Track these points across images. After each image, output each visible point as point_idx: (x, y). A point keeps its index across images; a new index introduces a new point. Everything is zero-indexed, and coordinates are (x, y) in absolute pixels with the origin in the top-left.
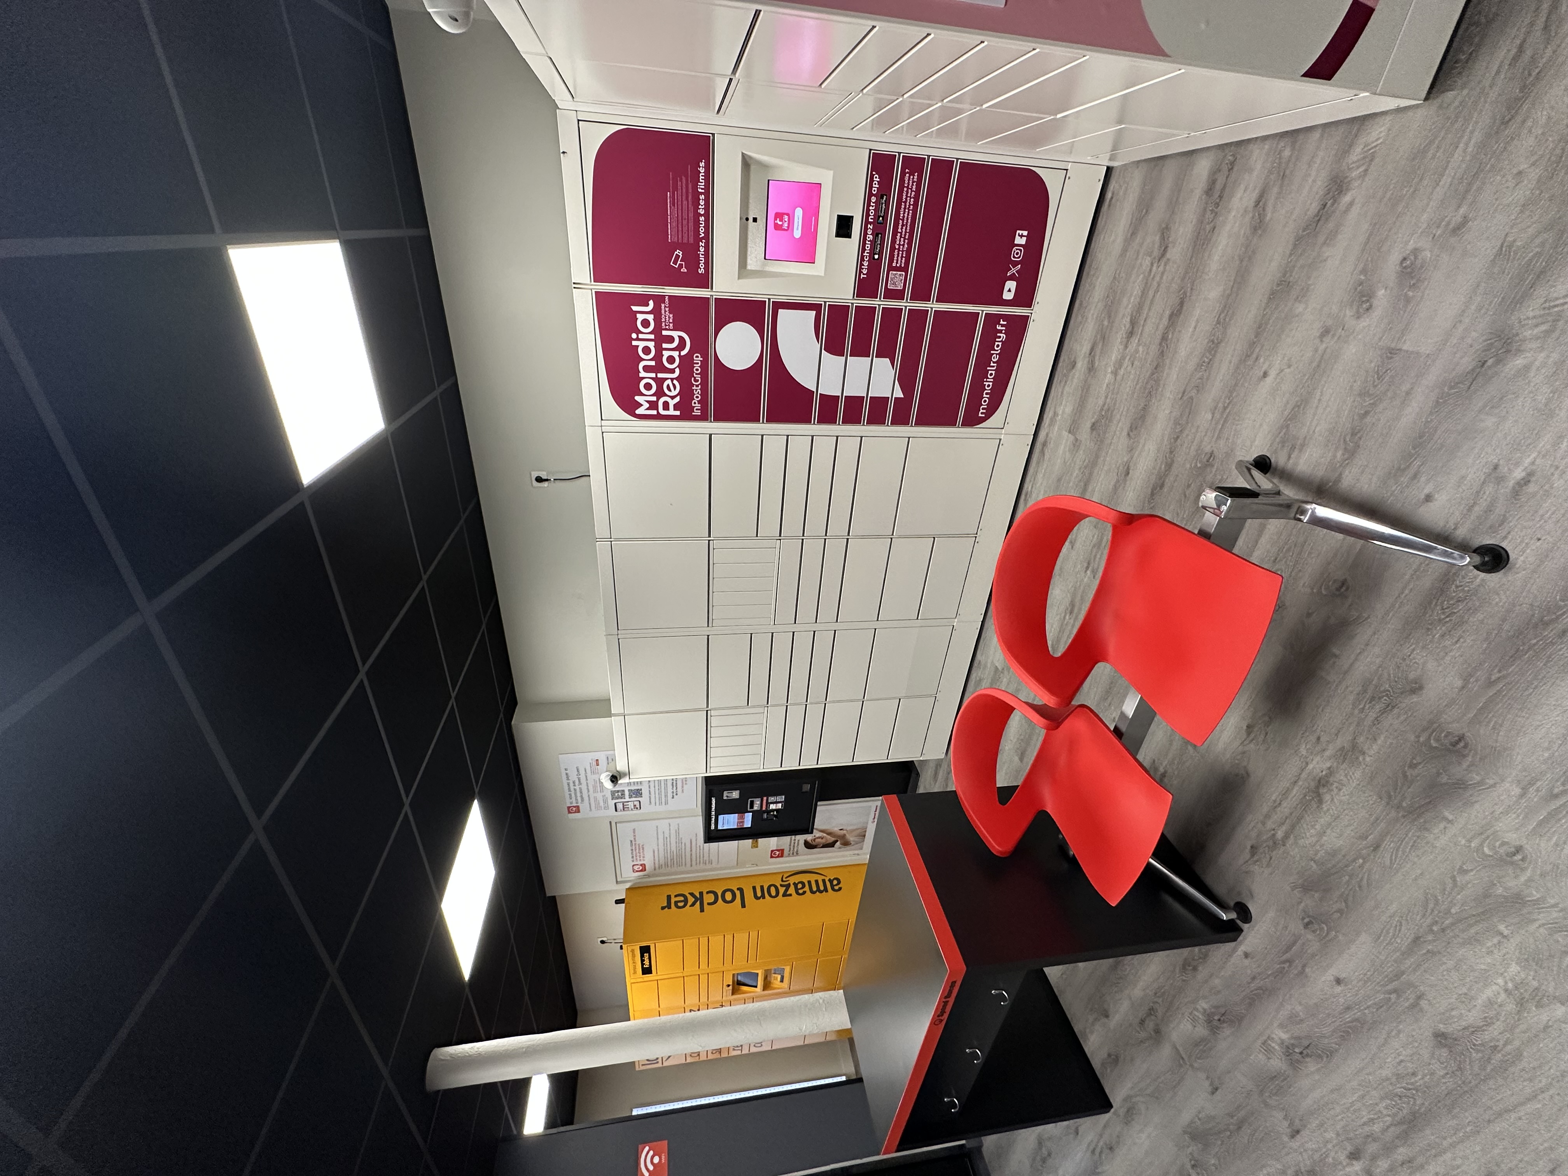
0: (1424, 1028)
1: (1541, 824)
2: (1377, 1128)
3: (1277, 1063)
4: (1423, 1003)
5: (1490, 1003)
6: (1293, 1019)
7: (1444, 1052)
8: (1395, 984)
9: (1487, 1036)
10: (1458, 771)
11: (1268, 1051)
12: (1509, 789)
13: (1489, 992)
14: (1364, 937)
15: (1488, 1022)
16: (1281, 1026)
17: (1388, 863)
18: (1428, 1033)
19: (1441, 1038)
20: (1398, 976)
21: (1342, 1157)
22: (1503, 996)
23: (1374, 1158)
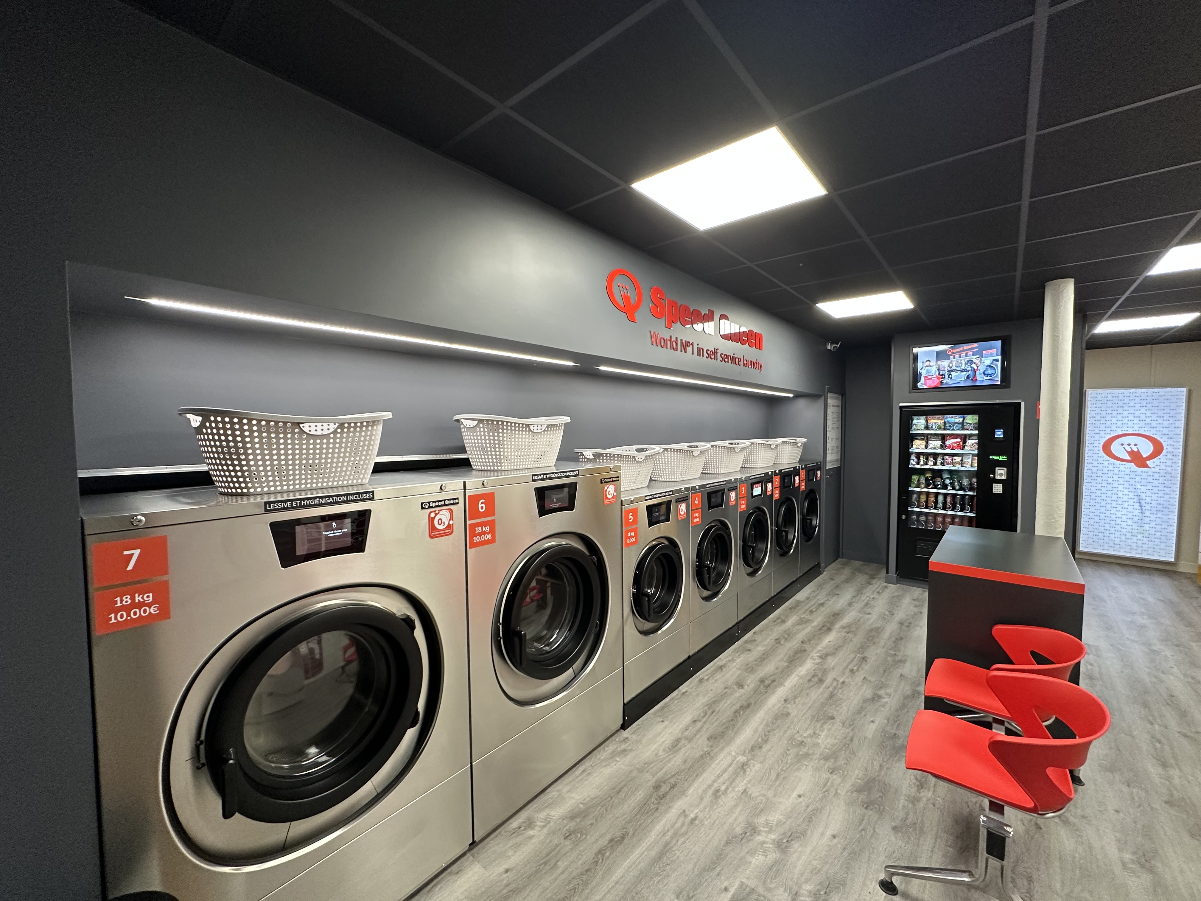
0: (838, 720)
1: (828, 782)
2: (840, 691)
3: (882, 692)
4: (841, 725)
5: (822, 731)
6: (884, 706)
7: (830, 715)
8: (853, 726)
9: (820, 723)
10: (863, 797)
11: (887, 694)
12: (842, 792)
13: (824, 733)
14: (870, 737)
15: (821, 726)
16: (886, 703)
17: (874, 762)
18: (836, 718)
19: (832, 718)
20: (852, 730)
21: (847, 681)
22: (820, 733)
23: (837, 684)
